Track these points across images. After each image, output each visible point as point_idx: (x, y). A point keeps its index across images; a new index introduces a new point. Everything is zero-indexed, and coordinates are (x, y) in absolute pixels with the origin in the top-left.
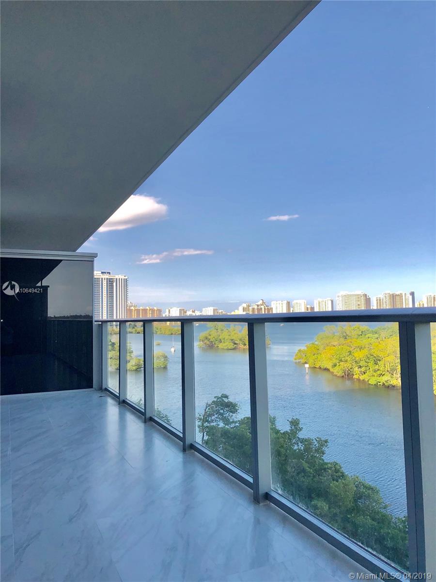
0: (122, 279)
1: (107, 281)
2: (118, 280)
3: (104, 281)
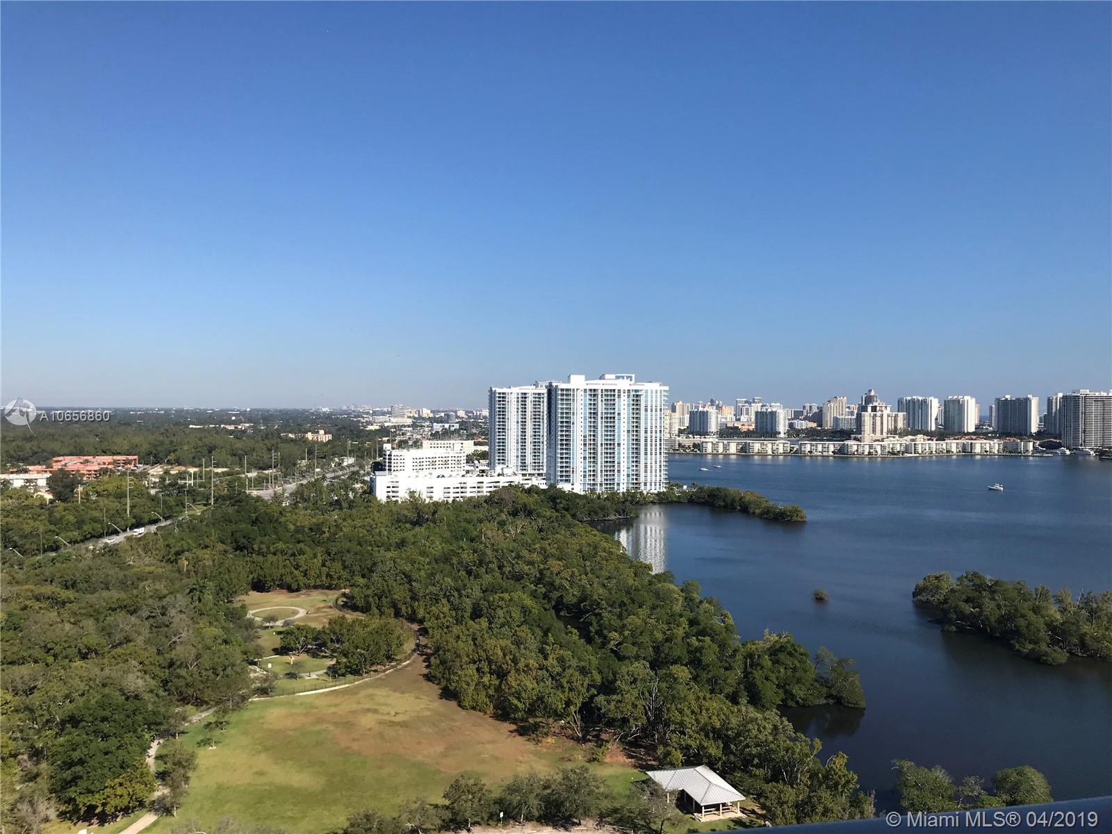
0: (656, 391)
1: (629, 396)
2: (649, 392)
3: (622, 394)
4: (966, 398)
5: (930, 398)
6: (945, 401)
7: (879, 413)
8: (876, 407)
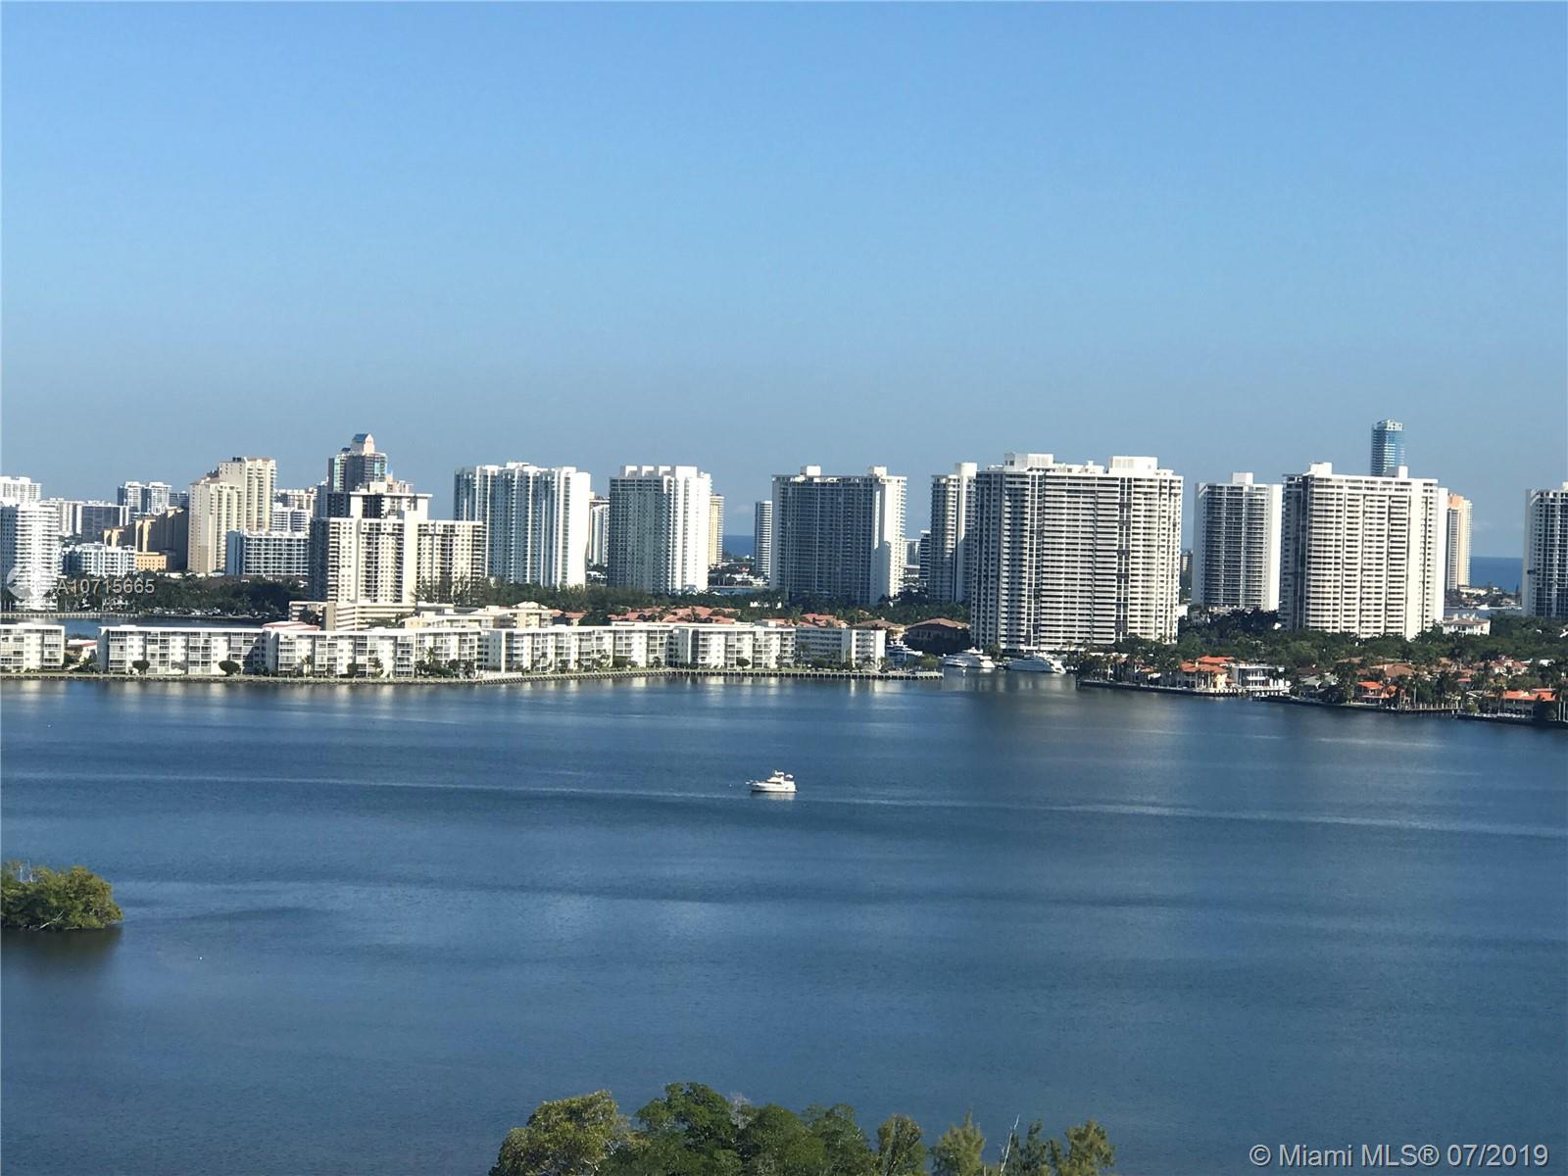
4: (684, 472)
5: (566, 469)
6: (613, 482)
7: (388, 523)
8: (379, 498)
